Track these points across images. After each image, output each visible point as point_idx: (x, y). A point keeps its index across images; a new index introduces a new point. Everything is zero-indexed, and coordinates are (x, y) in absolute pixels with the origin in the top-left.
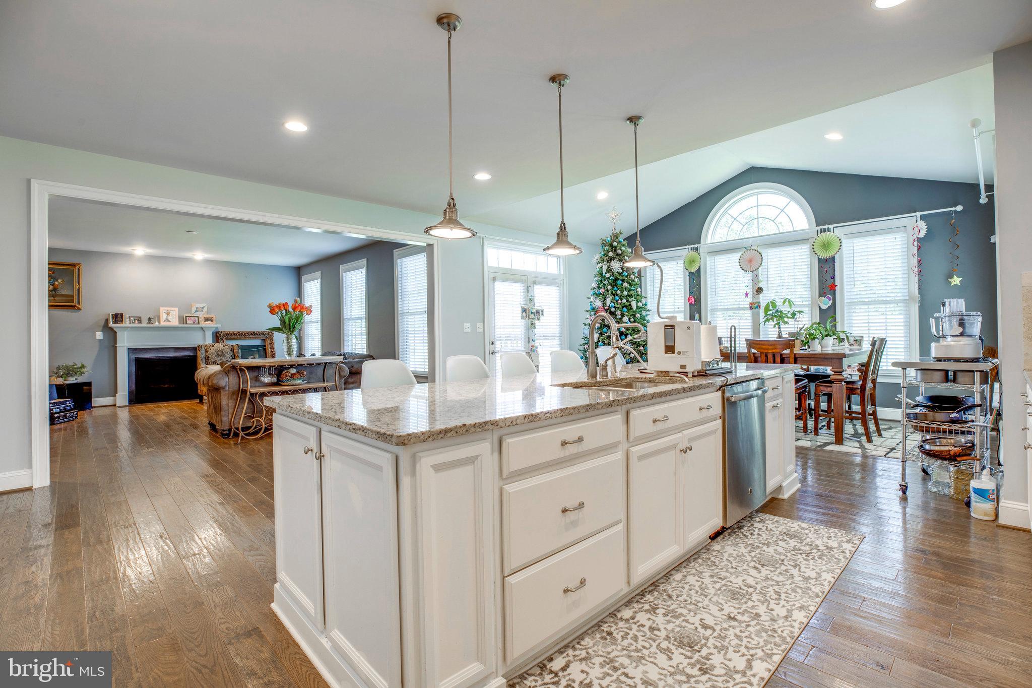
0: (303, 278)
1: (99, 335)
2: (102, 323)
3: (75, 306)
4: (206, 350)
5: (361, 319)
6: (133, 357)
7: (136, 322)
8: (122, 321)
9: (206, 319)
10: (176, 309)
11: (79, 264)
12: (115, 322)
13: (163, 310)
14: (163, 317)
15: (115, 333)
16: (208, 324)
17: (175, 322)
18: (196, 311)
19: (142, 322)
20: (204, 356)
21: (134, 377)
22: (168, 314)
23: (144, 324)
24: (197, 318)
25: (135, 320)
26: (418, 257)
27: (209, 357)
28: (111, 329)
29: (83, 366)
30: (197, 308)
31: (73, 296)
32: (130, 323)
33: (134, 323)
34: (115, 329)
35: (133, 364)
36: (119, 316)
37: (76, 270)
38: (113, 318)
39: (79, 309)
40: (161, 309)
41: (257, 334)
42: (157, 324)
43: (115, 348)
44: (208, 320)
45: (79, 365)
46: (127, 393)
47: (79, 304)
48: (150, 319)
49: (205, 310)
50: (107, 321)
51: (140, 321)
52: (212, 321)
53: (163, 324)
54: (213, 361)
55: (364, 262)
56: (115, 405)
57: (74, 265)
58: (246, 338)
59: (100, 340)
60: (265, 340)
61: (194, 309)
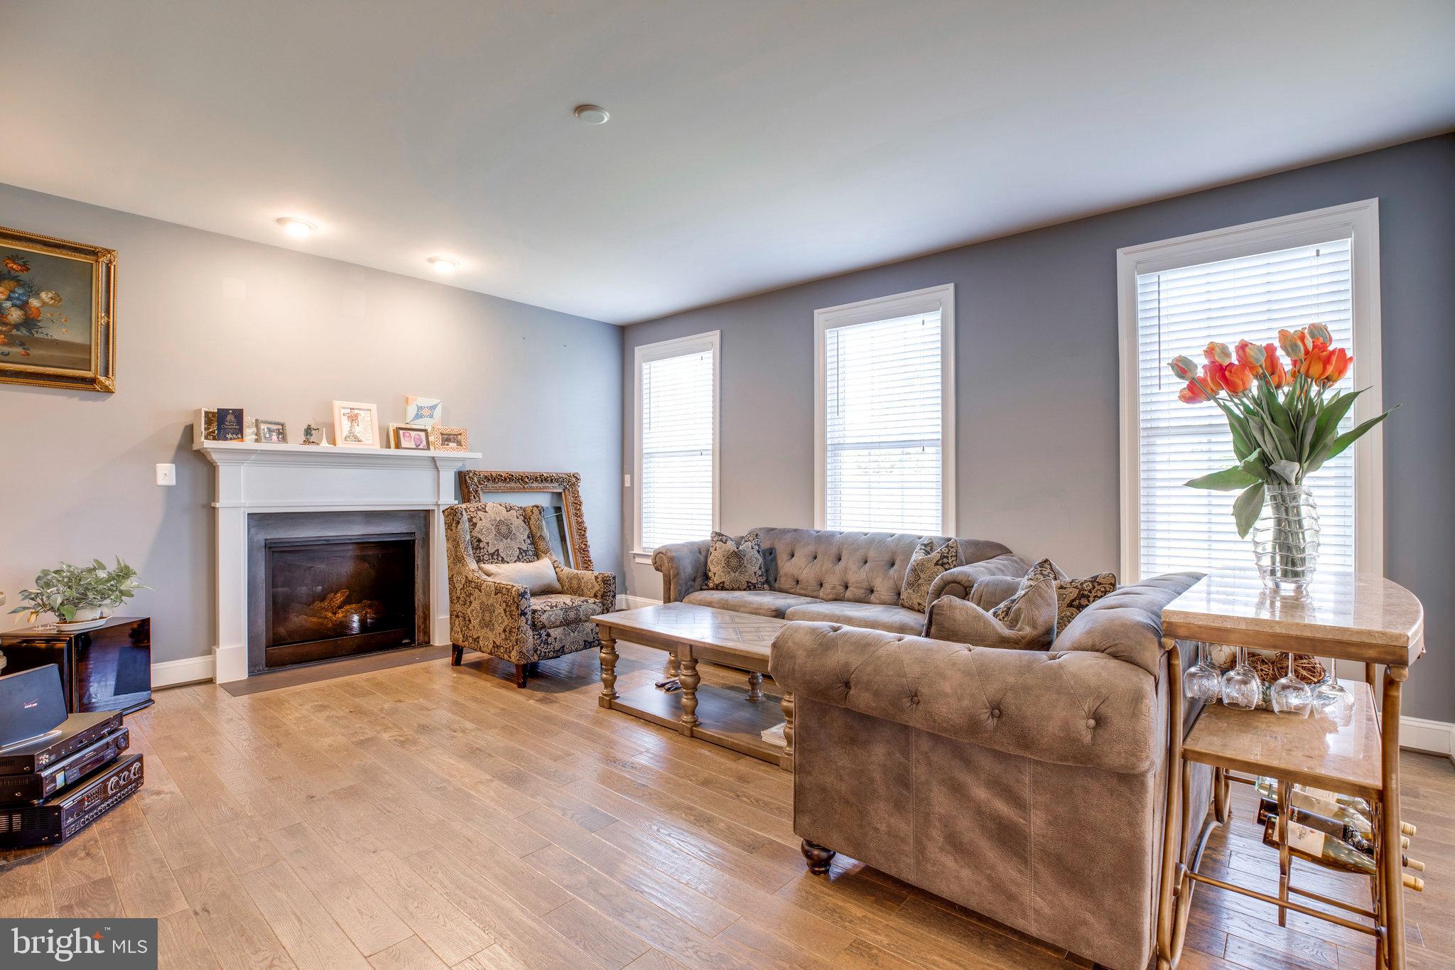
0: (639, 351)
1: (166, 474)
2: (176, 436)
3: (93, 381)
4: (470, 520)
5: (931, 443)
6: (262, 537)
7: (275, 437)
8: (239, 432)
9: (447, 439)
10: (373, 407)
11: (109, 252)
12: (220, 435)
13: (340, 408)
14: (343, 426)
15: (212, 469)
16: (451, 451)
17: (371, 443)
18: (418, 416)
19: (289, 437)
20: (468, 537)
21: (262, 595)
22: (353, 419)
23: (295, 443)
24: (423, 434)
25: (270, 430)
26: (1238, 266)
27: (479, 541)
28: (201, 456)
29: (125, 573)
30: (420, 408)
31: (88, 349)
32: (257, 441)
33: (269, 440)
34: (215, 457)
35: (261, 556)
36: (230, 417)
37: (103, 269)
38: (209, 422)
39: (108, 391)
40: (337, 404)
41: (546, 480)
42: (325, 446)
43: (212, 513)
44: (448, 440)
45: (112, 567)
46: (244, 644)
47: (106, 374)
48: (308, 431)
49: (438, 413)
50: (189, 431)
51: (282, 435)
52: (459, 443)
53: (342, 446)
54: (491, 550)
55: (947, 292)
56: (210, 681)
57: (94, 253)
58: (524, 490)
59: (169, 488)
60: (559, 494)
61: (412, 411)
